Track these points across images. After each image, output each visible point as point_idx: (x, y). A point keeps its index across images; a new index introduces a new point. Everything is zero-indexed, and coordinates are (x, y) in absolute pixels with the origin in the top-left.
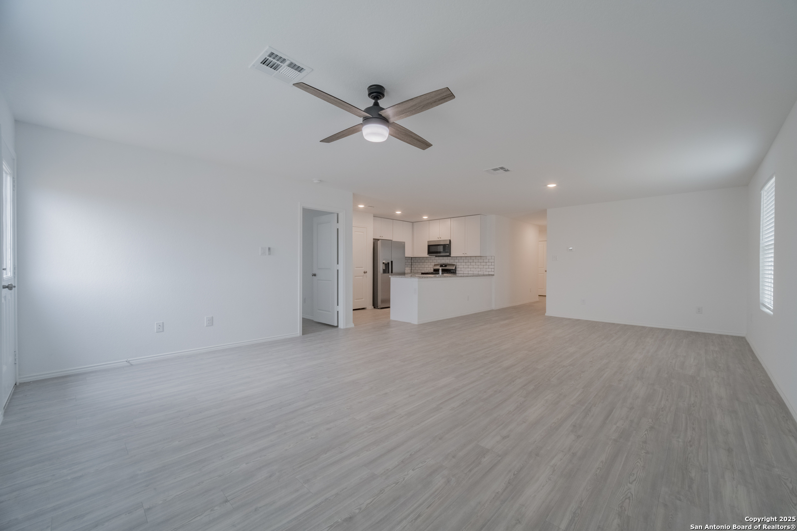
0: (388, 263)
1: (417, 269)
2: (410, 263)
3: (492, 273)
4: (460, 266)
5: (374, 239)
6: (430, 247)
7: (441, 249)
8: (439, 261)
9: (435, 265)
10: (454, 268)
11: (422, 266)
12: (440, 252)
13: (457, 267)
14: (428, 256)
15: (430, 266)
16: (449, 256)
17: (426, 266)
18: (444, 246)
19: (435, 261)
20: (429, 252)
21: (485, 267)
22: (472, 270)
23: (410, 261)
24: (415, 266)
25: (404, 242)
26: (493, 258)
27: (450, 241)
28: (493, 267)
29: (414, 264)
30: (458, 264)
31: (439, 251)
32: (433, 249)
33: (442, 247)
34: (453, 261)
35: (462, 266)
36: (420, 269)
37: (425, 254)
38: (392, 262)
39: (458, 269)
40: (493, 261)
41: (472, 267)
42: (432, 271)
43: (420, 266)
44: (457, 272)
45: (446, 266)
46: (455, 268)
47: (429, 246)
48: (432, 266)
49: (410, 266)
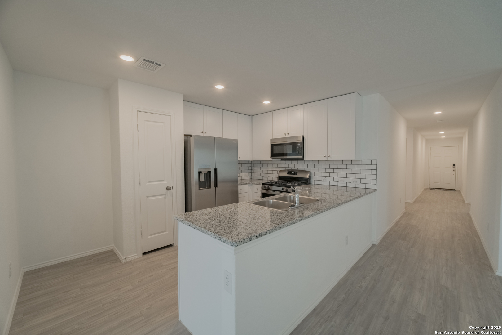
0: (210, 172)
1: (258, 175)
2: (250, 168)
3: (373, 187)
4: (316, 174)
5: (185, 135)
6: (275, 147)
7: (289, 150)
8: (287, 166)
9: (280, 171)
10: (308, 177)
11: (265, 172)
12: (286, 155)
13: (313, 174)
14: (271, 159)
15: (274, 172)
16: (302, 159)
17: (269, 172)
18: (294, 145)
19: (281, 166)
20: (273, 155)
21: (358, 176)
22: (336, 179)
23: (249, 165)
24: (256, 171)
25: (237, 140)
26: (374, 162)
27: (303, 138)
28: (373, 177)
29: (255, 168)
30: (313, 170)
31: (285, 152)
32: (277, 150)
33: (291, 146)
34: (305, 166)
35: (320, 174)
36: (262, 175)
37: (266, 156)
38: (215, 170)
39: (313, 178)
40: (374, 167)
41: (336, 175)
42: (277, 179)
43: (261, 172)
44: (313, 182)
45: (296, 173)
46: (310, 176)
47: (272, 146)
48: (276, 172)
49: (250, 171)
